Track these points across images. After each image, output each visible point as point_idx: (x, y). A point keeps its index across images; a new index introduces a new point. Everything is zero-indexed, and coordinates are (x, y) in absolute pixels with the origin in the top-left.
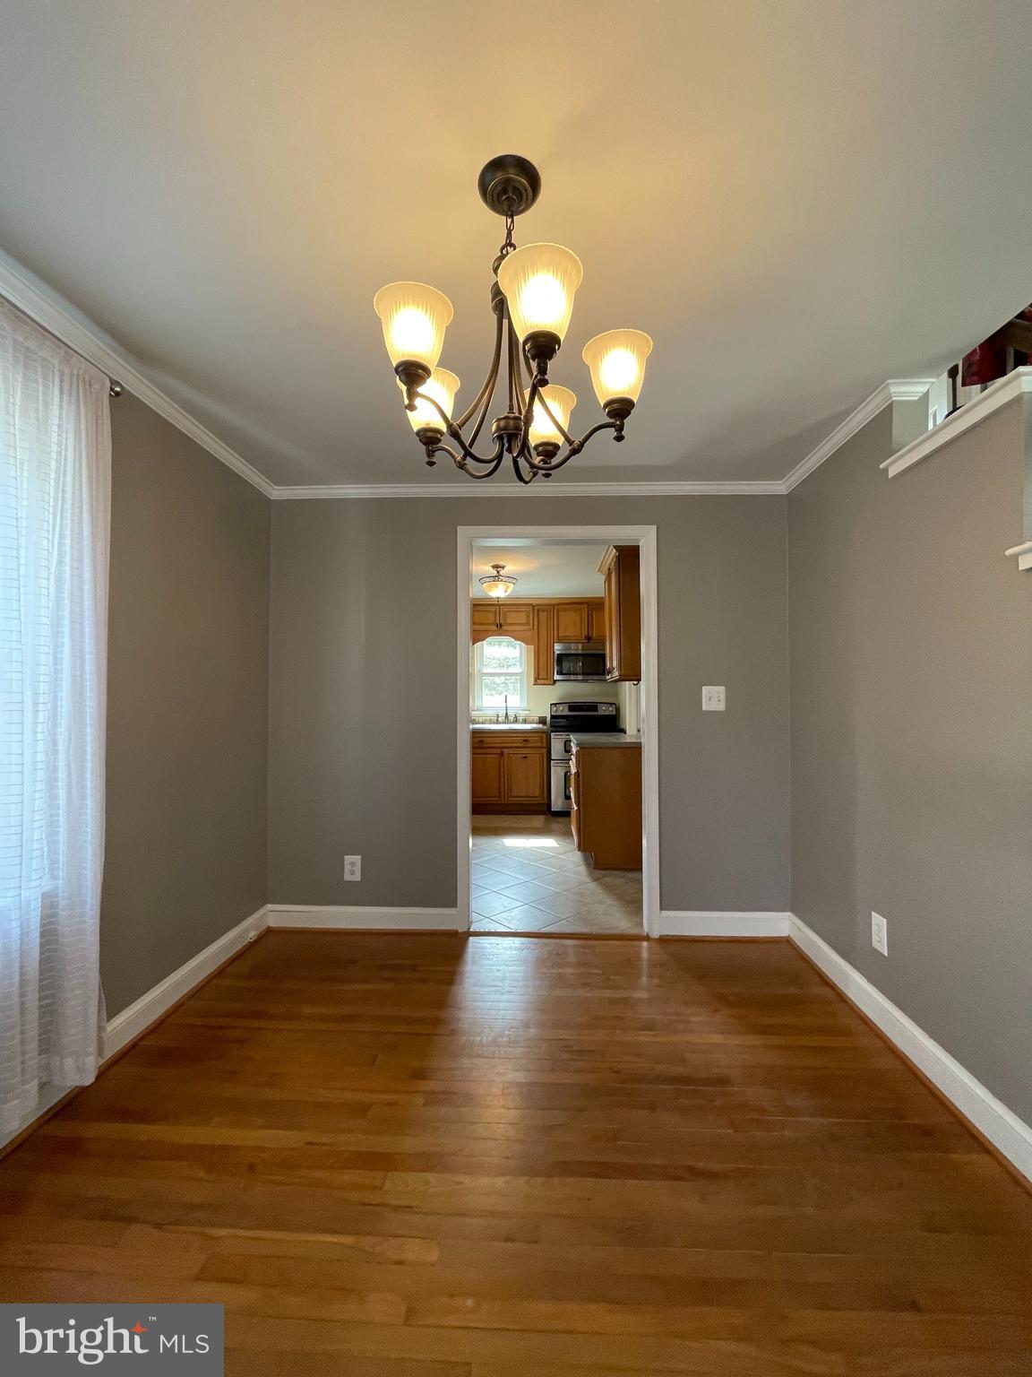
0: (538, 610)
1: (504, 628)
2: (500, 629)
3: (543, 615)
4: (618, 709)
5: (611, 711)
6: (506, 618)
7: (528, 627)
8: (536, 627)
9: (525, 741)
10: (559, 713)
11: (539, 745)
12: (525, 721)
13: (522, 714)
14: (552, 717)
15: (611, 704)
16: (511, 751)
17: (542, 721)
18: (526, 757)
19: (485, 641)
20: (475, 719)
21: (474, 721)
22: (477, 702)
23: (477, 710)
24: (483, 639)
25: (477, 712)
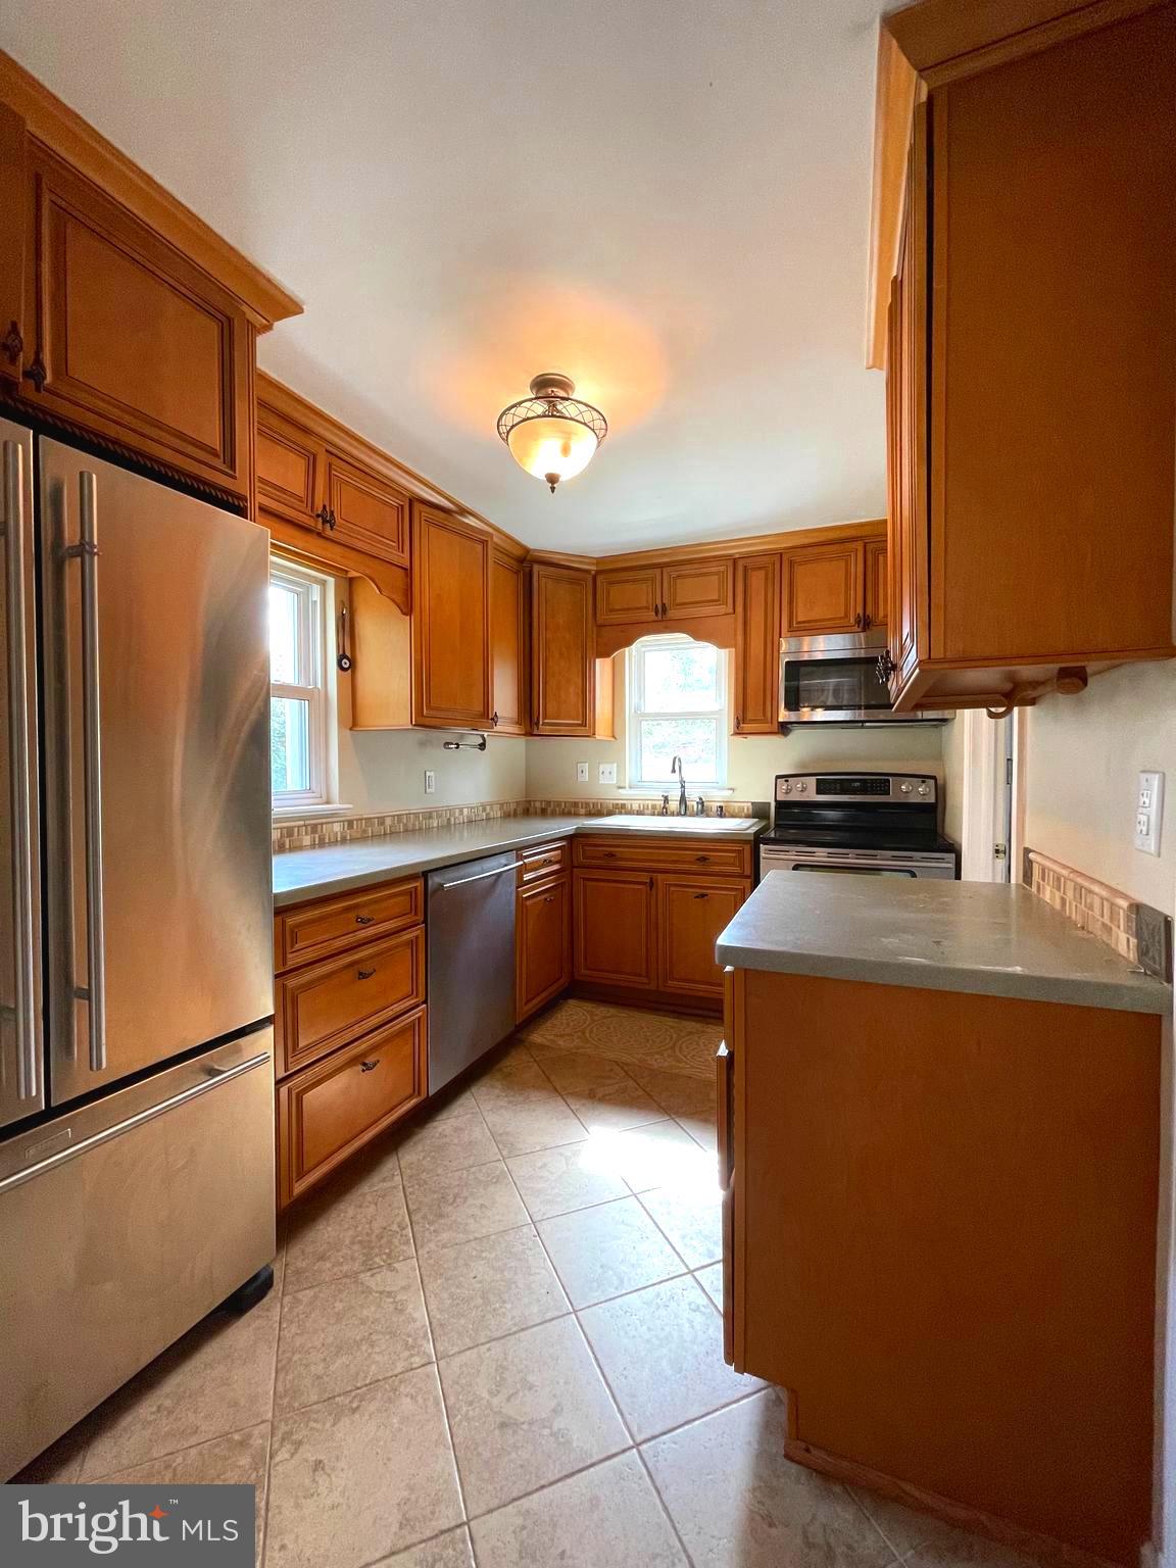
0: (745, 568)
1: (672, 614)
2: (663, 619)
3: (757, 580)
4: (941, 791)
5: (922, 793)
6: (675, 593)
7: (722, 609)
8: (740, 609)
9: (703, 859)
10: (795, 797)
11: (737, 870)
12: (722, 813)
13: (716, 797)
14: (780, 805)
15: (924, 778)
16: (671, 878)
17: (759, 812)
18: (703, 896)
19: (633, 646)
20: (623, 806)
21: (621, 809)
22: (630, 773)
23: (630, 788)
24: (629, 642)
25: (632, 792)
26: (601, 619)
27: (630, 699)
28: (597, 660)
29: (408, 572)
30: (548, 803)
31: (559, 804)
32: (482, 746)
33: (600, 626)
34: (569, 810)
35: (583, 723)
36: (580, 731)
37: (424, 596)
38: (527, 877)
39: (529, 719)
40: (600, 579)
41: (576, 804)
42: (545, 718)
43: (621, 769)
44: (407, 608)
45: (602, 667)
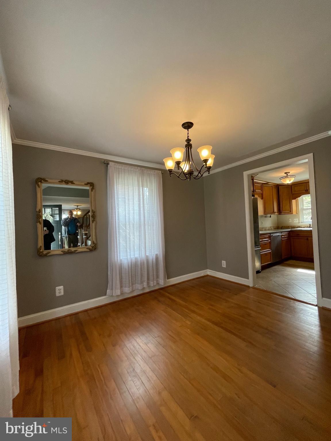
19: (300, 197)
20: (300, 226)
21: (299, 227)
22: (301, 220)
23: (301, 223)
24: (299, 196)
25: (301, 224)
26: (293, 193)
27: (300, 207)
28: (293, 200)
29: (262, 194)
30: (283, 226)
31: (285, 227)
32: (270, 217)
33: (293, 194)
34: (288, 227)
35: (290, 211)
36: (290, 213)
37: (264, 196)
38: (283, 237)
39: (280, 212)
40: (292, 186)
41: (289, 227)
42: (283, 211)
43: (299, 220)
44: (262, 198)
45: (294, 201)
